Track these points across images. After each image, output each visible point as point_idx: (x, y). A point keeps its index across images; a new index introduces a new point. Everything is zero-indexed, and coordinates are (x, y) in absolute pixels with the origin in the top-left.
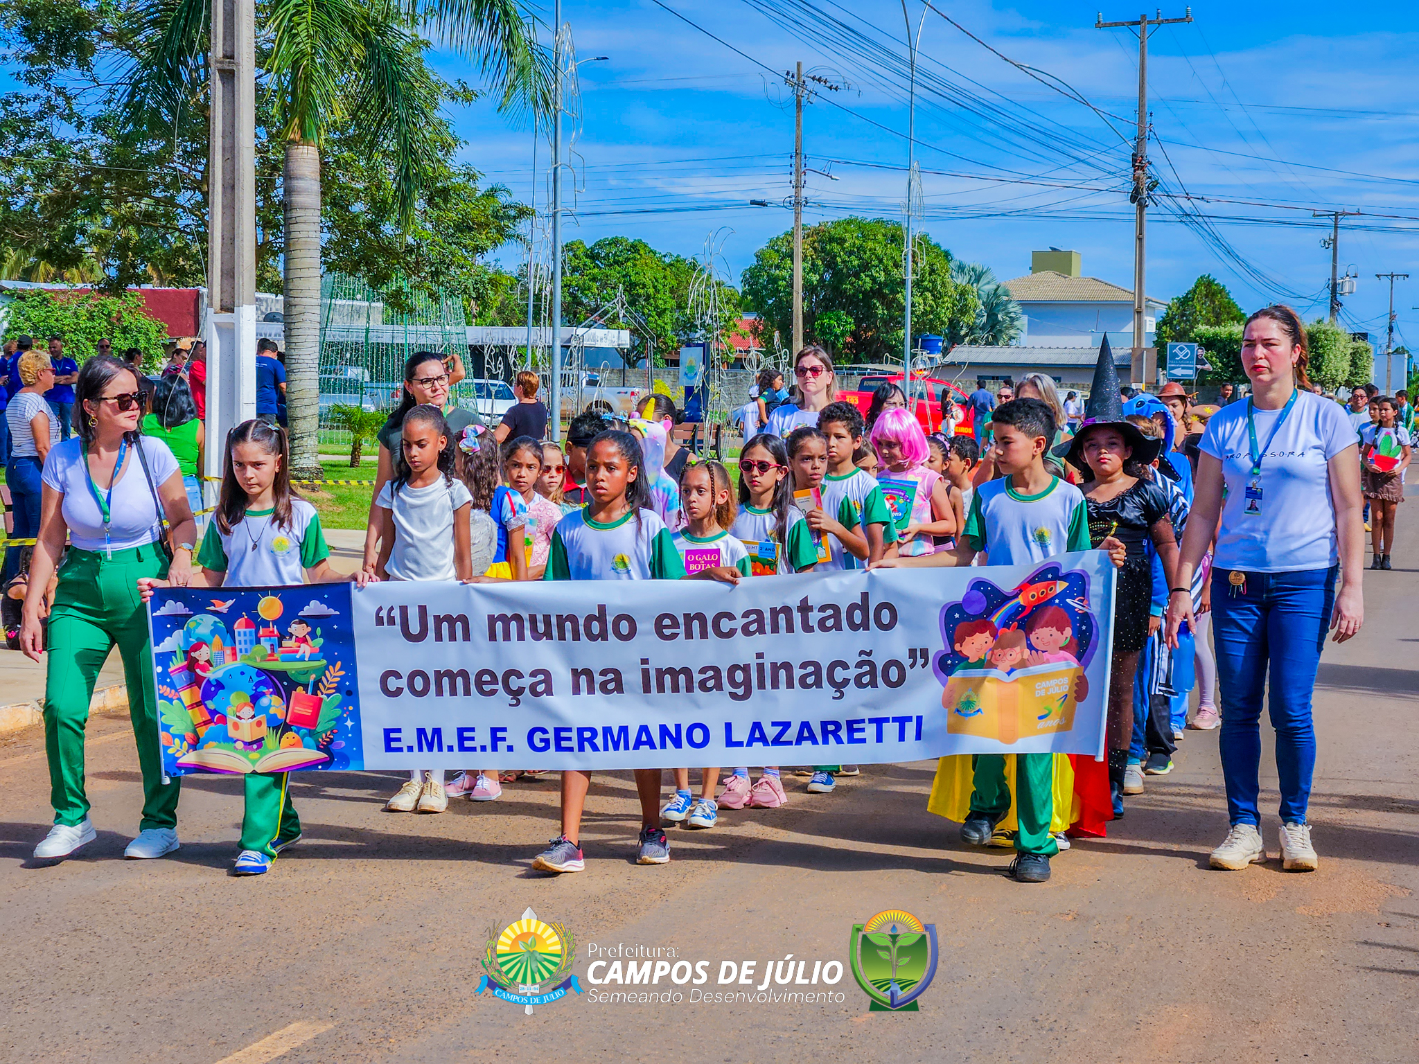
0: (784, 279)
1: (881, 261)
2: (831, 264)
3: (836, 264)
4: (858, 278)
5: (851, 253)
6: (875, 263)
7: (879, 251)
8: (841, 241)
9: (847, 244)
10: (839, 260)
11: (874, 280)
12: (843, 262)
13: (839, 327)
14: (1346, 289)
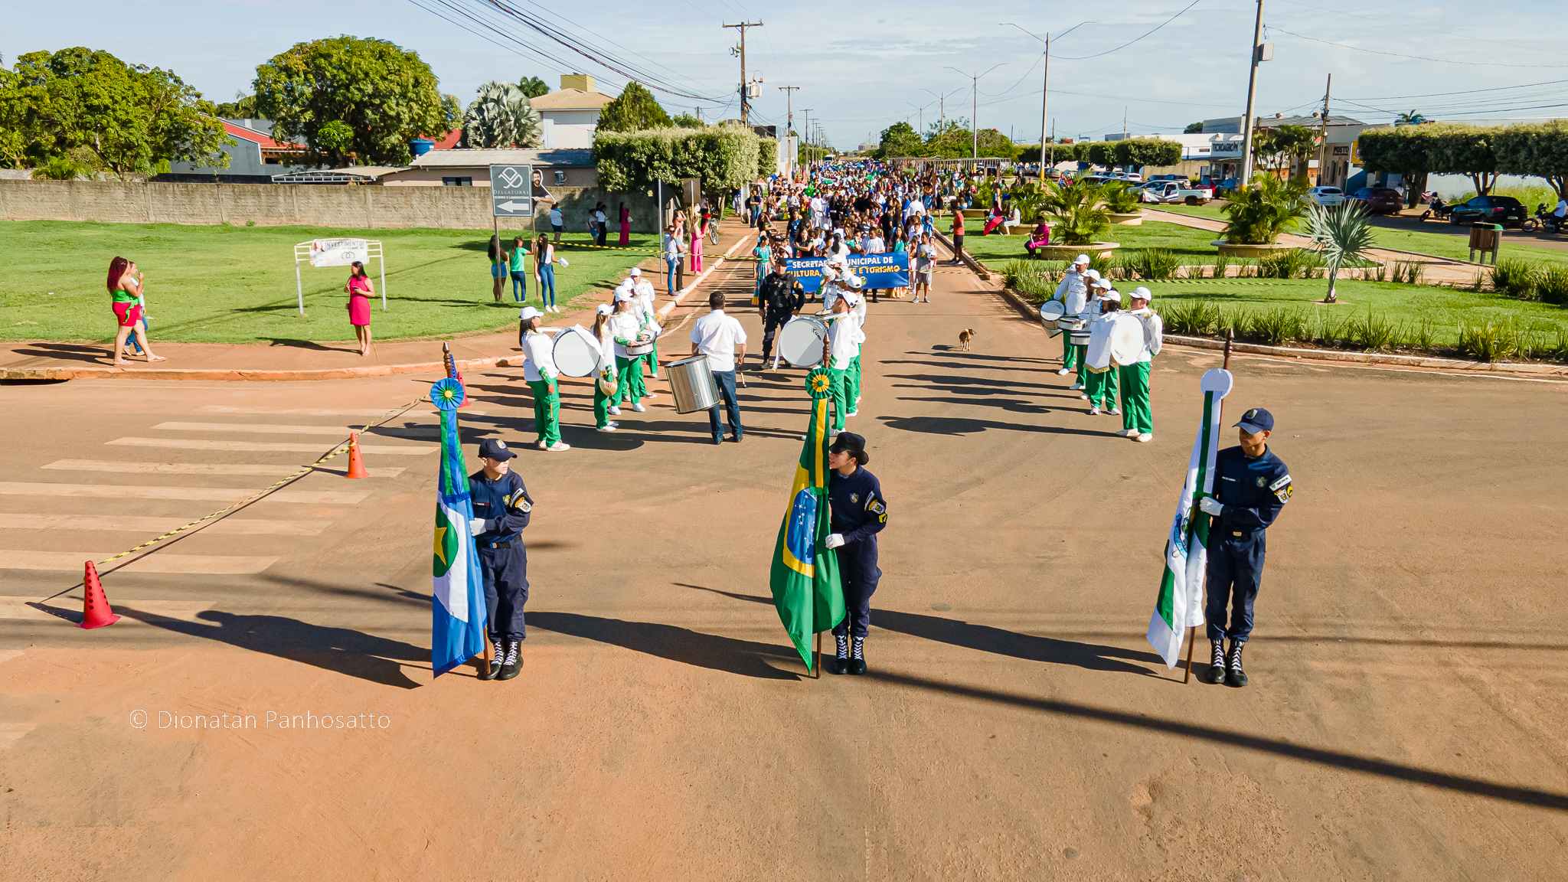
0: (280, 92)
1: (367, 75)
4: (349, 91)
5: (338, 68)
6: (361, 75)
7: (364, 65)
8: (327, 57)
9: (334, 60)
11: (361, 91)
12: (333, 75)
13: (339, 135)
14: (754, 93)
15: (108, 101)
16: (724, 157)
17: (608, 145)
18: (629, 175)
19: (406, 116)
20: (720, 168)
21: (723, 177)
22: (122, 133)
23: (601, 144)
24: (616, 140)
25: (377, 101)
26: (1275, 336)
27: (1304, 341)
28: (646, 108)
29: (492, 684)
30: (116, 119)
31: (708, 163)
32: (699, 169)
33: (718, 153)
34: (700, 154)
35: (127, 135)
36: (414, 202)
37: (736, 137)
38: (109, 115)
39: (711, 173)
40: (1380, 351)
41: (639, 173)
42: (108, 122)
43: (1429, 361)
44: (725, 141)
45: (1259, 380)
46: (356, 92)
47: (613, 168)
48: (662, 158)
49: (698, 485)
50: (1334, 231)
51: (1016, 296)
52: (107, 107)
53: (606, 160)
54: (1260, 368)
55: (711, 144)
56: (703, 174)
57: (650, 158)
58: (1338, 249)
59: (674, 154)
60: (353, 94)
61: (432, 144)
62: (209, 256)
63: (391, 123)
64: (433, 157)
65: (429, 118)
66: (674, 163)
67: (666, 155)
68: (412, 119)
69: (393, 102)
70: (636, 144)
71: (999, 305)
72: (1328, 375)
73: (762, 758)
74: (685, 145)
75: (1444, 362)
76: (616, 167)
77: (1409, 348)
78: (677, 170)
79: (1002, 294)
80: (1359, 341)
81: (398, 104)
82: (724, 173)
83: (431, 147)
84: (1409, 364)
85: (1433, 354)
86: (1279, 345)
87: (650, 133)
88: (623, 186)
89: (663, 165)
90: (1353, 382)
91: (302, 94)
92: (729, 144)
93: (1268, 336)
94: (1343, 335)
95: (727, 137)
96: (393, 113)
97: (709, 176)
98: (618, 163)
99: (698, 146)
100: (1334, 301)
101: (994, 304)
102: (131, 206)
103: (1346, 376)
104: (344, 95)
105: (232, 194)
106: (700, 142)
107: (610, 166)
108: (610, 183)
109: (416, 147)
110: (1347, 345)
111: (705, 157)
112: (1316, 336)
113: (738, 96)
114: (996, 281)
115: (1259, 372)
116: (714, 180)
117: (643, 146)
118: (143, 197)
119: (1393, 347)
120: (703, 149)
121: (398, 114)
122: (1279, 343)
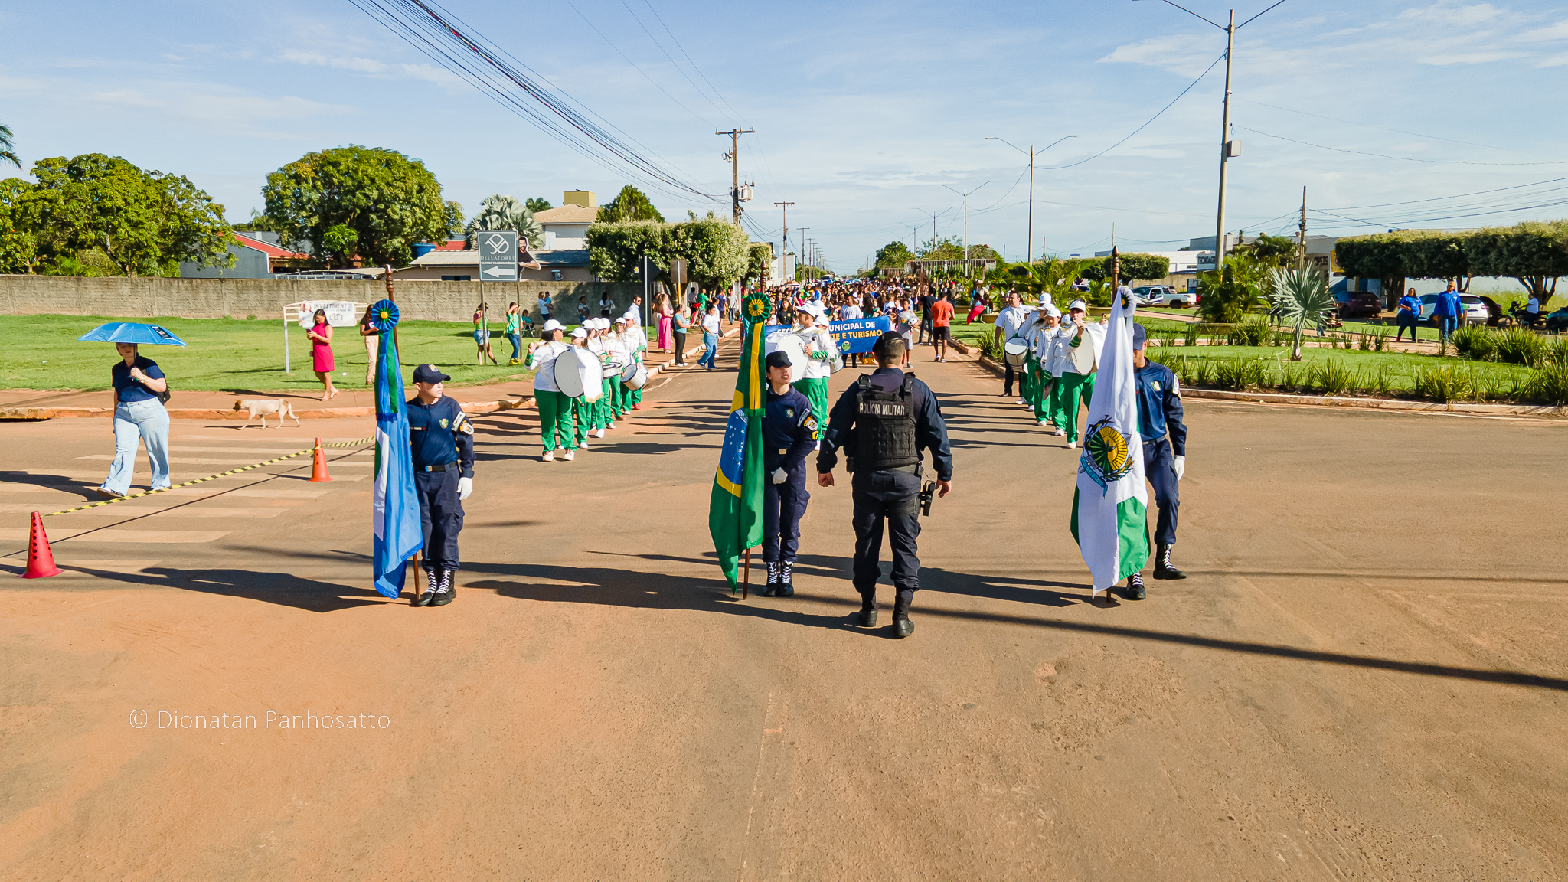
0: (289, 197)
1: (373, 181)
3: (333, 183)
4: (354, 196)
5: (345, 174)
6: (367, 182)
7: (371, 172)
8: (335, 164)
9: (342, 167)
11: (367, 196)
13: (343, 238)
14: (746, 196)
15: (120, 203)
16: (712, 245)
17: (601, 235)
18: (619, 262)
19: (409, 219)
20: (709, 255)
21: (710, 264)
22: (132, 233)
23: (594, 234)
24: (607, 229)
25: (382, 206)
26: (1238, 382)
27: (1267, 388)
28: (641, 209)
29: (423, 610)
30: (128, 220)
31: (697, 250)
32: (688, 256)
33: (706, 241)
34: (689, 242)
35: (137, 235)
36: (412, 296)
37: (724, 227)
38: (121, 216)
39: (699, 260)
40: (1340, 395)
41: (629, 259)
42: (119, 223)
43: (1387, 403)
44: (713, 230)
45: (1220, 416)
46: (361, 197)
47: (604, 255)
48: (652, 246)
49: (655, 482)
50: (1295, 291)
51: (991, 362)
52: (119, 209)
53: (598, 248)
54: (1223, 408)
55: (699, 232)
56: (692, 261)
57: (641, 246)
58: (1300, 309)
59: (664, 242)
60: (358, 199)
61: (434, 247)
62: (206, 340)
63: (394, 228)
64: (432, 257)
65: (431, 222)
66: (663, 251)
67: (656, 243)
68: (415, 224)
69: (397, 207)
70: (626, 233)
71: (975, 369)
72: (1288, 413)
73: (679, 651)
74: (674, 233)
75: (1402, 403)
76: (607, 254)
77: (1368, 392)
78: (667, 258)
79: (980, 362)
80: (1320, 387)
81: (401, 210)
82: (711, 260)
83: (432, 250)
84: (1368, 406)
85: (1391, 397)
86: (1242, 391)
87: (641, 224)
88: (613, 273)
89: (653, 252)
90: (1311, 418)
91: (310, 200)
92: (717, 233)
93: (1231, 381)
94: (1303, 382)
95: (715, 226)
96: (396, 217)
97: (697, 263)
98: (608, 251)
99: (687, 234)
100: (1299, 359)
101: (969, 369)
102: (136, 301)
103: (1305, 413)
104: (349, 200)
105: (235, 289)
106: (689, 230)
107: (601, 253)
108: (600, 270)
109: (418, 250)
110: (1308, 390)
111: (693, 245)
112: (1278, 383)
113: (731, 199)
114: (974, 353)
115: (1221, 411)
116: (701, 267)
117: (634, 235)
118: (148, 293)
119: (1352, 391)
120: (694, 238)
121: (402, 218)
122: (1242, 388)
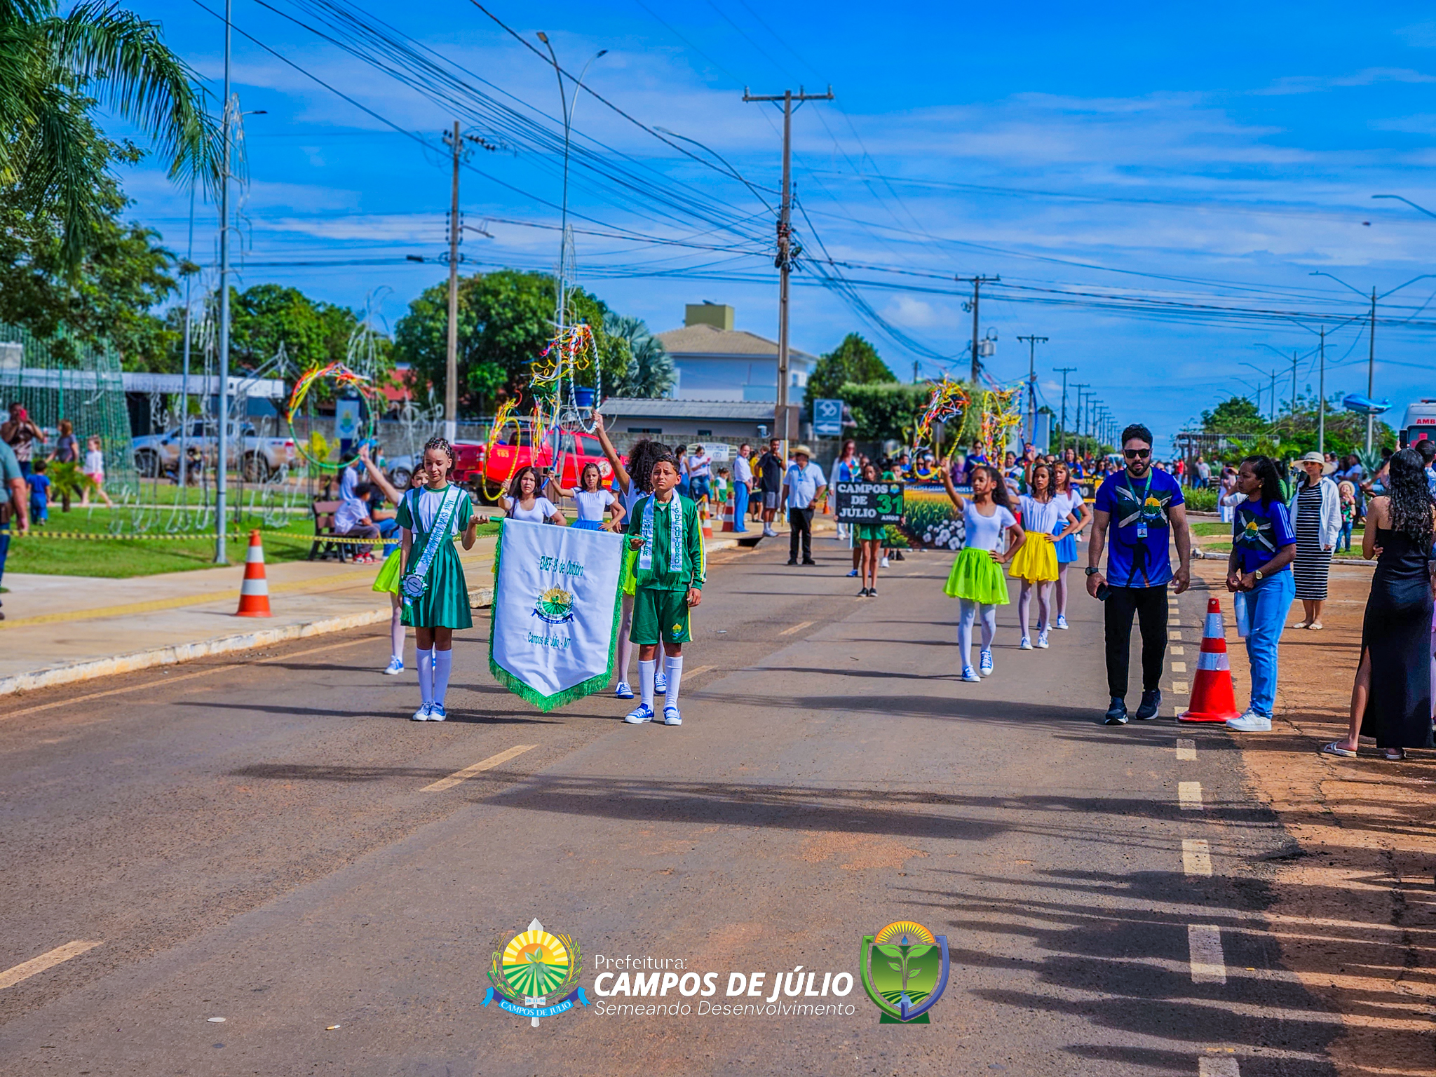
0: (438, 330)
2: (485, 316)
3: (490, 315)
5: (504, 306)
10: (493, 312)
12: (498, 314)
14: (987, 351)
28: (872, 361)
104: (506, 336)
